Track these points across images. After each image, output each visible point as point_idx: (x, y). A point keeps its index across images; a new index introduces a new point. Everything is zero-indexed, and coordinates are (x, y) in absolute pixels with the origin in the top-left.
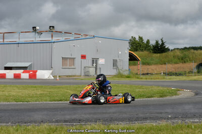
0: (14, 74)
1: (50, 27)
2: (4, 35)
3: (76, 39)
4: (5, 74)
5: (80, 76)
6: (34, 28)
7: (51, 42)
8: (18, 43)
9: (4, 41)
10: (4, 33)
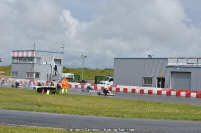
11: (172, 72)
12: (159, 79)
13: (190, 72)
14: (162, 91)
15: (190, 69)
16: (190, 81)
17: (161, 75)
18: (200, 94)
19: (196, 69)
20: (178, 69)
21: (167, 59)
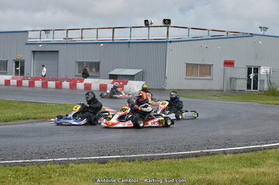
0: (100, 85)
1: (165, 20)
2: (113, 31)
3: (214, 38)
4: (90, 84)
5: (222, 91)
7: (167, 42)
8: (129, 43)
9: (113, 40)
10: (114, 28)
11: (34, 52)
12: (17, 63)
13: (58, 51)
14: (11, 81)
15: (58, 46)
16: (58, 64)
17: (19, 57)
18: (61, 84)
19: (65, 46)
20: (40, 47)
21: (27, 32)
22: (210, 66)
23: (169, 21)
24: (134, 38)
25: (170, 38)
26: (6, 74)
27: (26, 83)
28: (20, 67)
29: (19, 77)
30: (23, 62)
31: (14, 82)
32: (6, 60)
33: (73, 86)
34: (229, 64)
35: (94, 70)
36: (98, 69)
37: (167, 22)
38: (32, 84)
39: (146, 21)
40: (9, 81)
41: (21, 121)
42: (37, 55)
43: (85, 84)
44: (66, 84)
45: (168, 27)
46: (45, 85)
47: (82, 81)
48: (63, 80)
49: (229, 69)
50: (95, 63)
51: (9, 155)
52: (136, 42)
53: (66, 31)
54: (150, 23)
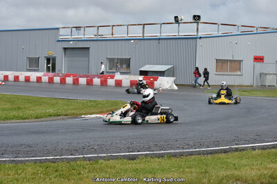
0: (131, 81)
1: (194, 16)
2: (144, 27)
3: (244, 34)
4: (121, 81)
5: (251, 86)
6: (176, 18)
7: (196, 38)
8: (159, 39)
9: (143, 36)
10: (144, 25)
11: (65, 49)
12: (48, 60)
13: (89, 48)
15: (88, 43)
16: (89, 61)
17: (51, 53)
18: (92, 80)
19: (96, 42)
20: (71, 44)
21: (58, 29)
22: (240, 61)
23: (199, 17)
24: (164, 35)
25: (200, 34)
26: (37, 71)
27: (57, 79)
28: (51, 64)
29: (51, 74)
30: (54, 59)
31: (45, 79)
32: (37, 57)
33: (104, 83)
34: (259, 59)
35: (124, 66)
36: (128, 66)
37: (197, 18)
38: (63, 81)
39: (176, 17)
40: (40, 78)
41: (52, 118)
42: (67, 52)
43: (116, 81)
44: (97, 81)
45: (198, 23)
46: (76, 82)
47: (112, 77)
48: (94, 76)
49: (258, 65)
50: (126, 59)
51: (40, 152)
52: (166, 39)
53: (96, 28)
54: (180, 18)
